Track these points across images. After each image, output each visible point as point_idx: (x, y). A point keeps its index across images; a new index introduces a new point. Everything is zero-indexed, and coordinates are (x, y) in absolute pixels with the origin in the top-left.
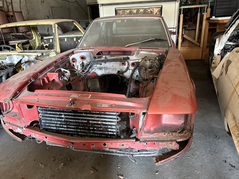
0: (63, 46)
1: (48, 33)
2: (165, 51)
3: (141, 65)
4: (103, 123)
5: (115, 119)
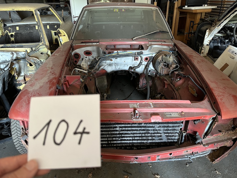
0: (34, 35)
1: (10, 19)
2: (173, 44)
3: (159, 61)
4: (165, 131)
5: (179, 126)
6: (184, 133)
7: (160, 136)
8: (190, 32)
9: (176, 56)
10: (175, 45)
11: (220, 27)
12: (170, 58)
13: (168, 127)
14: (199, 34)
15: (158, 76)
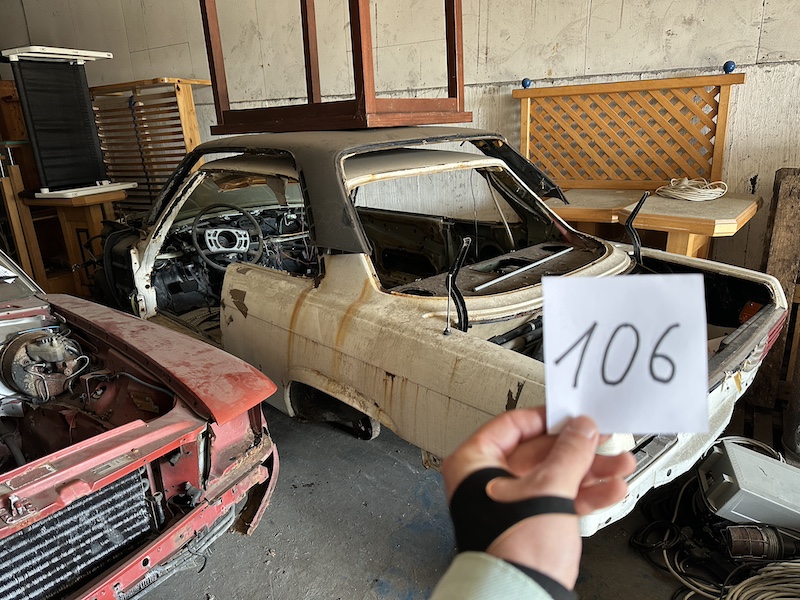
2: (46, 307)
3: (21, 362)
4: (110, 520)
5: (139, 489)
6: (157, 498)
7: (104, 538)
8: (87, 259)
9: (69, 337)
10: (54, 309)
11: (161, 239)
12: (52, 345)
13: (114, 503)
14: (114, 263)
15: (34, 407)
